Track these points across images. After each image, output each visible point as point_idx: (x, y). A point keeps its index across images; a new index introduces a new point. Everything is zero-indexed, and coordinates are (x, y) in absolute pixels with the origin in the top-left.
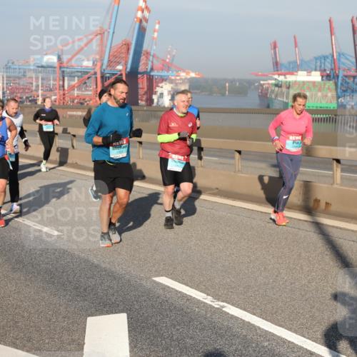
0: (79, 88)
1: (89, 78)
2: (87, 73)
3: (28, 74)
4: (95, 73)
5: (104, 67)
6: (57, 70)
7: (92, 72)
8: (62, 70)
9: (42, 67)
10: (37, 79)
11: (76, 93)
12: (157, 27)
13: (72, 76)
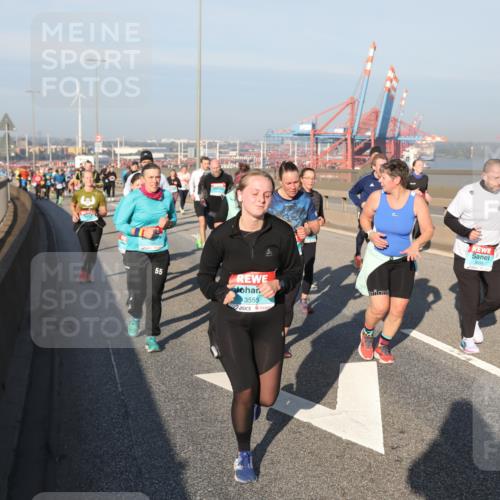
0: (331, 153)
1: (340, 143)
2: (338, 139)
3: (286, 142)
4: (346, 140)
5: (354, 133)
6: (312, 137)
7: (343, 138)
8: (316, 136)
9: (299, 135)
10: (293, 145)
11: (328, 157)
12: (405, 95)
13: (324, 142)
